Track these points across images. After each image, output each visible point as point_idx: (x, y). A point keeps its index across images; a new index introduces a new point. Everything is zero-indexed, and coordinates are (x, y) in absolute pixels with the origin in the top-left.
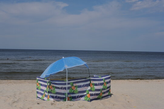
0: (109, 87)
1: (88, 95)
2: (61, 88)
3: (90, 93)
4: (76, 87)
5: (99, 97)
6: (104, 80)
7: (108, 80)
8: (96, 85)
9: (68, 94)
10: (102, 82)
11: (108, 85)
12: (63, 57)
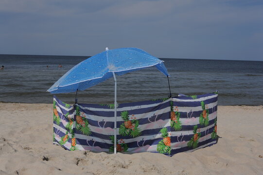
0: (214, 121)
1: (165, 140)
2: (102, 124)
3: (170, 134)
4: (135, 122)
5: (190, 143)
6: (202, 103)
7: (211, 106)
8: (184, 115)
9: (119, 137)
10: (199, 109)
11: (211, 117)
12: (107, 48)
